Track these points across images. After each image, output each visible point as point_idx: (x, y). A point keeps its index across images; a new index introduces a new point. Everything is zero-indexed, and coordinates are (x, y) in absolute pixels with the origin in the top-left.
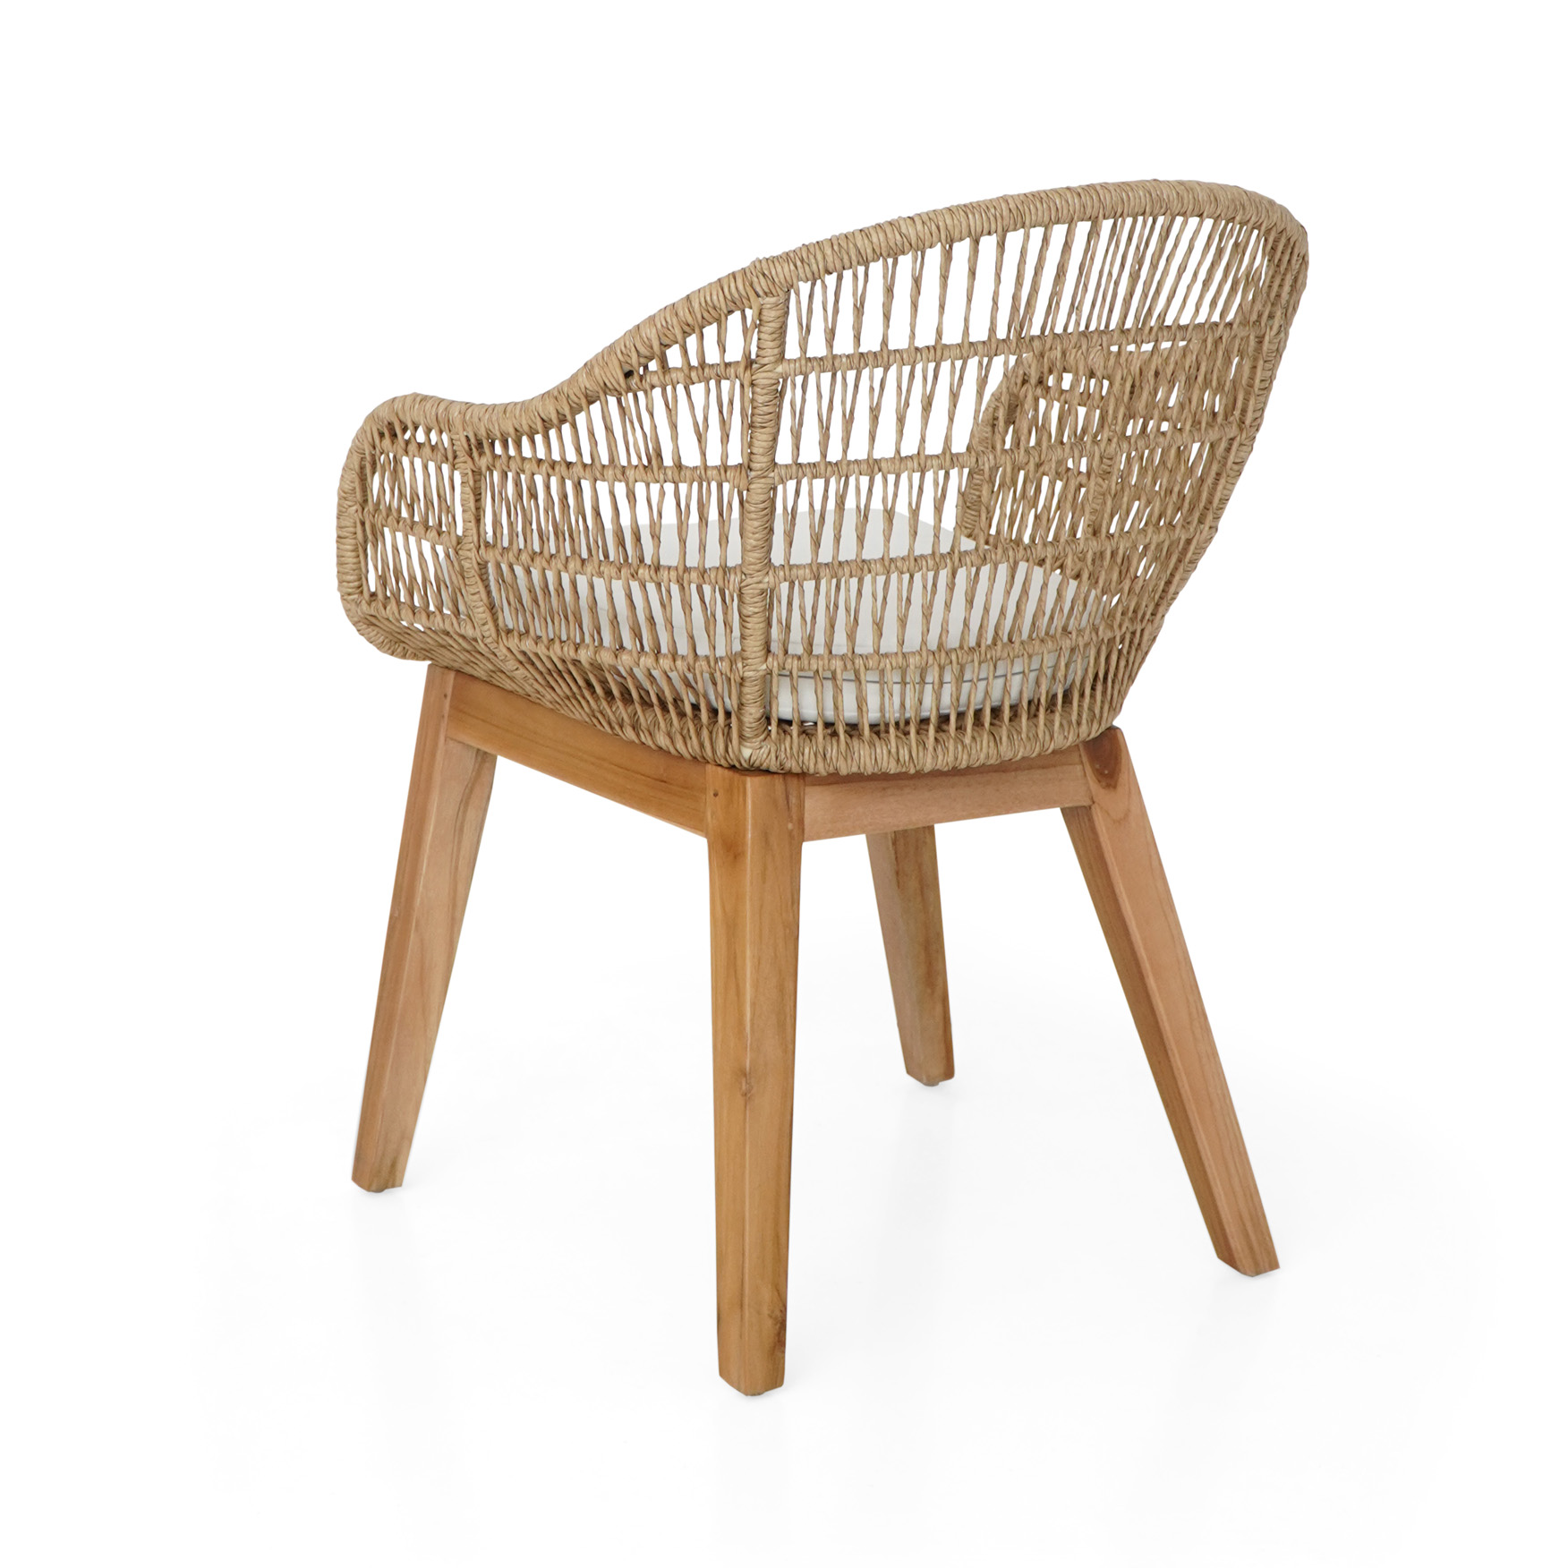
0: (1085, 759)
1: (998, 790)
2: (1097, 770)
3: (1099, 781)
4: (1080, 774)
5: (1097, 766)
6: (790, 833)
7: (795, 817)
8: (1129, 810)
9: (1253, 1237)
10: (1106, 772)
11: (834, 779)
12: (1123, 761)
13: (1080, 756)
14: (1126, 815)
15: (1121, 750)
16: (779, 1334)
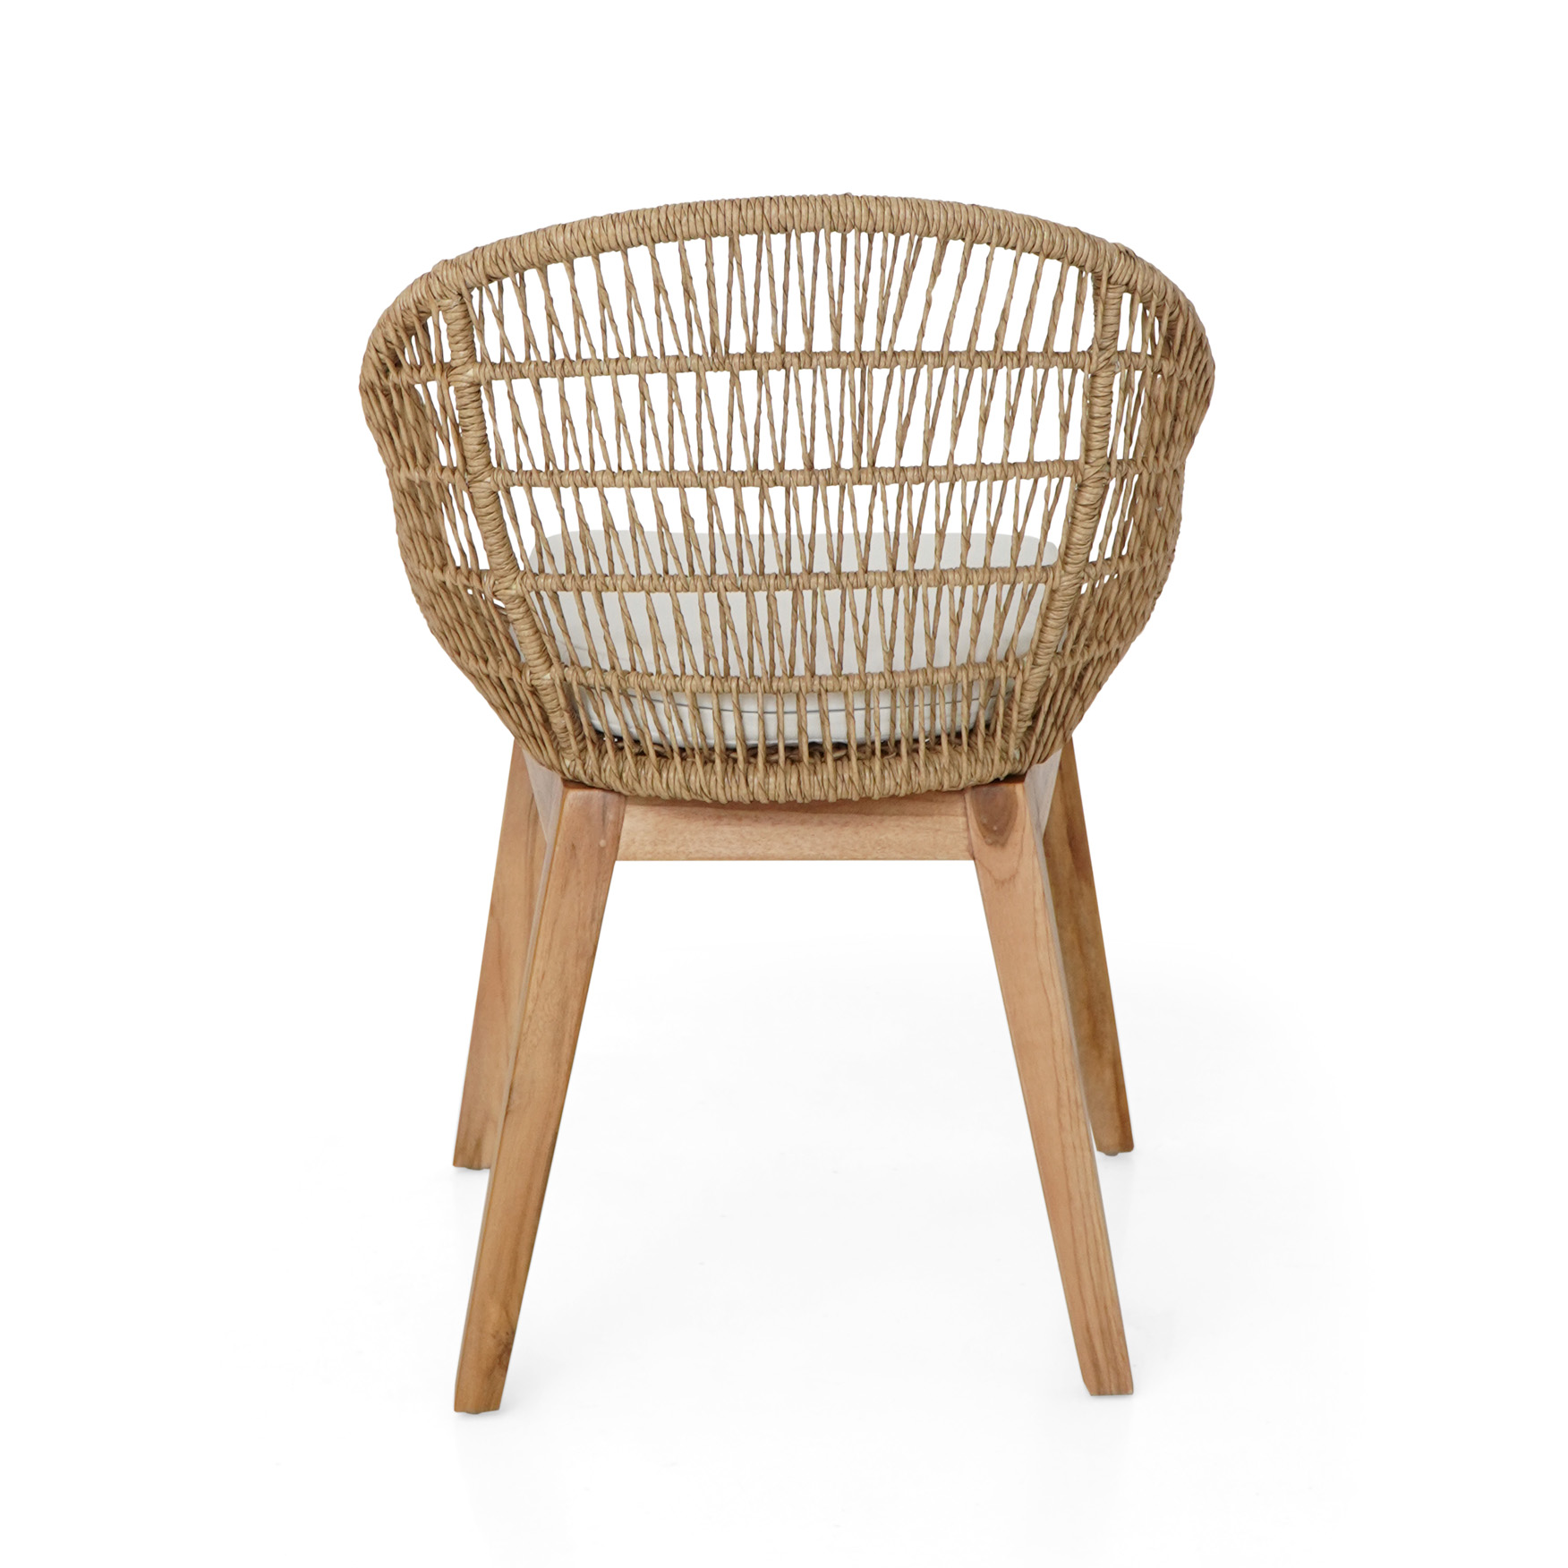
0: (970, 811)
1: (857, 833)
2: (984, 825)
3: (984, 837)
4: (962, 826)
5: (985, 821)
6: (602, 849)
7: (609, 834)
8: (1017, 872)
9: (1100, 1355)
10: (995, 828)
11: (653, 801)
12: (1018, 818)
13: (965, 808)
14: (1013, 877)
15: (1017, 805)
16: (500, 1357)
